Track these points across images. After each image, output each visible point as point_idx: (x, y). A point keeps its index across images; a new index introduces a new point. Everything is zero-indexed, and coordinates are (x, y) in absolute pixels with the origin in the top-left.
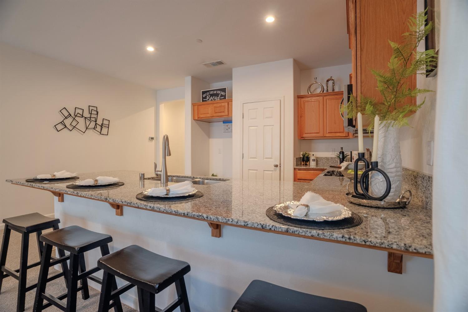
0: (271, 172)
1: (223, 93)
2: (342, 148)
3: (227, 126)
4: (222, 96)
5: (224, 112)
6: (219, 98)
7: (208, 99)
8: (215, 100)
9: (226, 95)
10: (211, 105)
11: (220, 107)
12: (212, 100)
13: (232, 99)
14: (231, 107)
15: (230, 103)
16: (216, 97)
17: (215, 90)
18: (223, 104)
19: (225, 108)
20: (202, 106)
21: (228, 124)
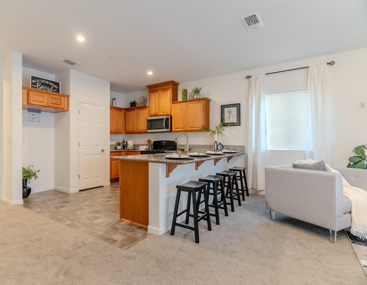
0: (99, 155)
2: (123, 139)
3: (33, 115)
4: (54, 88)
5: (60, 105)
6: (51, 89)
7: (39, 87)
8: (47, 90)
9: (59, 88)
10: (46, 95)
11: (56, 99)
12: (43, 89)
13: (69, 96)
14: (66, 102)
15: (66, 98)
16: (48, 88)
17: (47, 80)
18: (57, 97)
19: (61, 101)
20: (32, 92)
21: (34, 113)
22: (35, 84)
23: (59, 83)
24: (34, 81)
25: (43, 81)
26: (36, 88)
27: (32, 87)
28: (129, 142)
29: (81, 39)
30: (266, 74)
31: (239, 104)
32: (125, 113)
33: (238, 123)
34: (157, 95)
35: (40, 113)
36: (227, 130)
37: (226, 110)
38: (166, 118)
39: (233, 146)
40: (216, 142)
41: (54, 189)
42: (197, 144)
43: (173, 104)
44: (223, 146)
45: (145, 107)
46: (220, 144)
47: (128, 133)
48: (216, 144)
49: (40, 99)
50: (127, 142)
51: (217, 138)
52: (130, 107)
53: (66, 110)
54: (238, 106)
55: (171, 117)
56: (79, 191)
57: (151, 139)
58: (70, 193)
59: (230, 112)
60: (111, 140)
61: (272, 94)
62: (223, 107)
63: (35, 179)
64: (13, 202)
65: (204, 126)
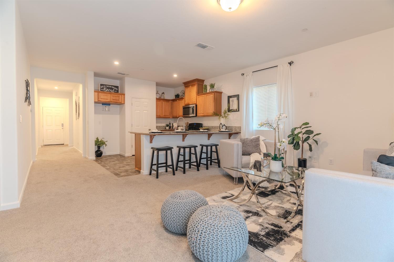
1: (116, 89)
2: (170, 122)
4: (115, 90)
5: (119, 100)
6: (113, 91)
7: (105, 90)
8: (110, 92)
9: (118, 90)
10: (109, 95)
11: (116, 96)
12: (108, 91)
13: (125, 94)
14: (123, 98)
15: (123, 96)
16: (111, 90)
17: (110, 85)
18: (116, 95)
19: (119, 98)
20: (100, 94)
21: (106, 106)
22: (103, 88)
23: (118, 86)
24: (102, 87)
25: (108, 86)
26: (103, 91)
27: (101, 90)
28: (174, 124)
29: (117, 63)
30: (253, 72)
31: (238, 95)
32: (172, 103)
33: (238, 110)
34: (189, 89)
35: (110, 105)
36: (231, 115)
37: (231, 99)
38: (193, 107)
39: (234, 127)
40: (221, 124)
41: (119, 154)
42: (214, 126)
43: (198, 96)
44: (226, 127)
45: (182, 99)
46: (224, 125)
47: (173, 117)
48: (221, 125)
49: (105, 97)
50: (173, 124)
51: (223, 121)
52: (175, 98)
53: (123, 103)
54: (238, 96)
55: (196, 105)
56: (132, 155)
57: (188, 122)
58: (126, 156)
59: (233, 101)
60: (157, 123)
61: (259, 87)
62: (229, 97)
63: (106, 146)
64: (90, 158)
65: (214, 112)
